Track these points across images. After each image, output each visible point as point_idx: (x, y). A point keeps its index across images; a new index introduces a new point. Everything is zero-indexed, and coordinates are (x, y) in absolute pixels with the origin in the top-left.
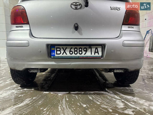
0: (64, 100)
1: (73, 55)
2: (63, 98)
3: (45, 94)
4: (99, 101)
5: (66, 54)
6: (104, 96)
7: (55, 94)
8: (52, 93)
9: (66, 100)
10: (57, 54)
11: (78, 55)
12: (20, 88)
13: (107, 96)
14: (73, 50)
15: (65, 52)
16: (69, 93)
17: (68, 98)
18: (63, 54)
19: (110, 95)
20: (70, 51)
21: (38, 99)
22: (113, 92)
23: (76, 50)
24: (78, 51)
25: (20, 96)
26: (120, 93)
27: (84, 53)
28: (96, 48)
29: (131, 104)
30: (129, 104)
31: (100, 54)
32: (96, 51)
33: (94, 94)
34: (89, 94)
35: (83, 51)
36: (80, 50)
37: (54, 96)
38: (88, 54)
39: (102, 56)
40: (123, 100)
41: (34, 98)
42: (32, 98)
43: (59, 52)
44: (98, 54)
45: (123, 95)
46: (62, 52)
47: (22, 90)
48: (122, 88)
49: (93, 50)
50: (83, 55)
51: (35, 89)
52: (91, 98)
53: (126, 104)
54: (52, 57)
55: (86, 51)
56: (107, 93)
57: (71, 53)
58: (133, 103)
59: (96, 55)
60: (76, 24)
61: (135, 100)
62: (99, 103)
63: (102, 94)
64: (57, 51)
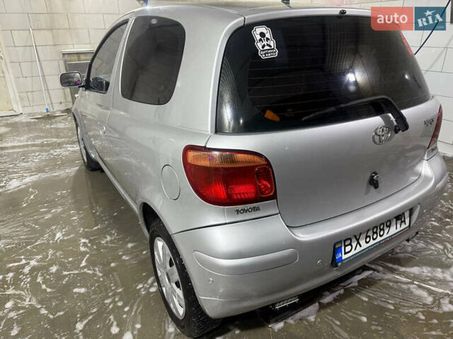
1: (372, 242)
5: (361, 246)
10: (345, 253)
11: (378, 239)
14: (370, 233)
18: (354, 248)
20: (365, 236)
23: (375, 230)
24: (378, 231)
27: (386, 230)
28: (403, 214)
31: (408, 223)
32: (403, 220)
35: (385, 227)
36: (382, 227)
43: (348, 248)
44: (405, 224)
46: (354, 245)
50: (383, 237)
54: (340, 264)
55: (390, 226)
57: (368, 239)
59: (403, 226)
64: (345, 246)
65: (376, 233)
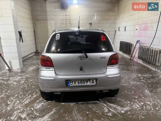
0: (75, 108)
1: (80, 84)
2: (74, 107)
3: (63, 104)
4: (95, 108)
5: (76, 84)
6: (98, 104)
7: (69, 104)
8: (67, 104)
9: (76, 109)
10: (71, 84)
11: (83, 84)
12: (45, 101)
13: (99, 104)
14: (80, 82)
15: (75, 83)
16: (77, 104)
17: (77, 107)
18: (74, 84)
19: (101, 104)
20: (78, 82)
21: (60, 108)
22: (103, 102)
23: (81, 81)
24: (83, 82)
25: (48, 107)
26: (107, 102)
27: (86, 83)
28: (93, 80)
29: (112, 109)
30: (111, 110)
31: (95, 83)
32: (93, 82)
33: (92, 103)
34: (89, 104)
35: (85, 82)
36: (84, 81)
37: (68, 106)
38: (88, 84)
39: (96, 85)
40: (108, 107)
41: (57, 108)
42: (56, 108)
43: (72, 83)
44: (94, 83)
45: (109, 104)
46: (74, 83)
47: (47, 103)
48: (109, 98)
49: (91, 81)
50: (85, 84)
51: (56, 101)
52: (90, 107)
53: (109, 110)
54: (68, 86)
55: (87, 82)
56: (100, 102)
57: (79, 83)
58: (113, 109)
59: (93, 84)
60: (81, 67)
61: (115, 107)
62: (95, 110)
63: (97, 103)
64: (71, 83)
65: (82, 82)
